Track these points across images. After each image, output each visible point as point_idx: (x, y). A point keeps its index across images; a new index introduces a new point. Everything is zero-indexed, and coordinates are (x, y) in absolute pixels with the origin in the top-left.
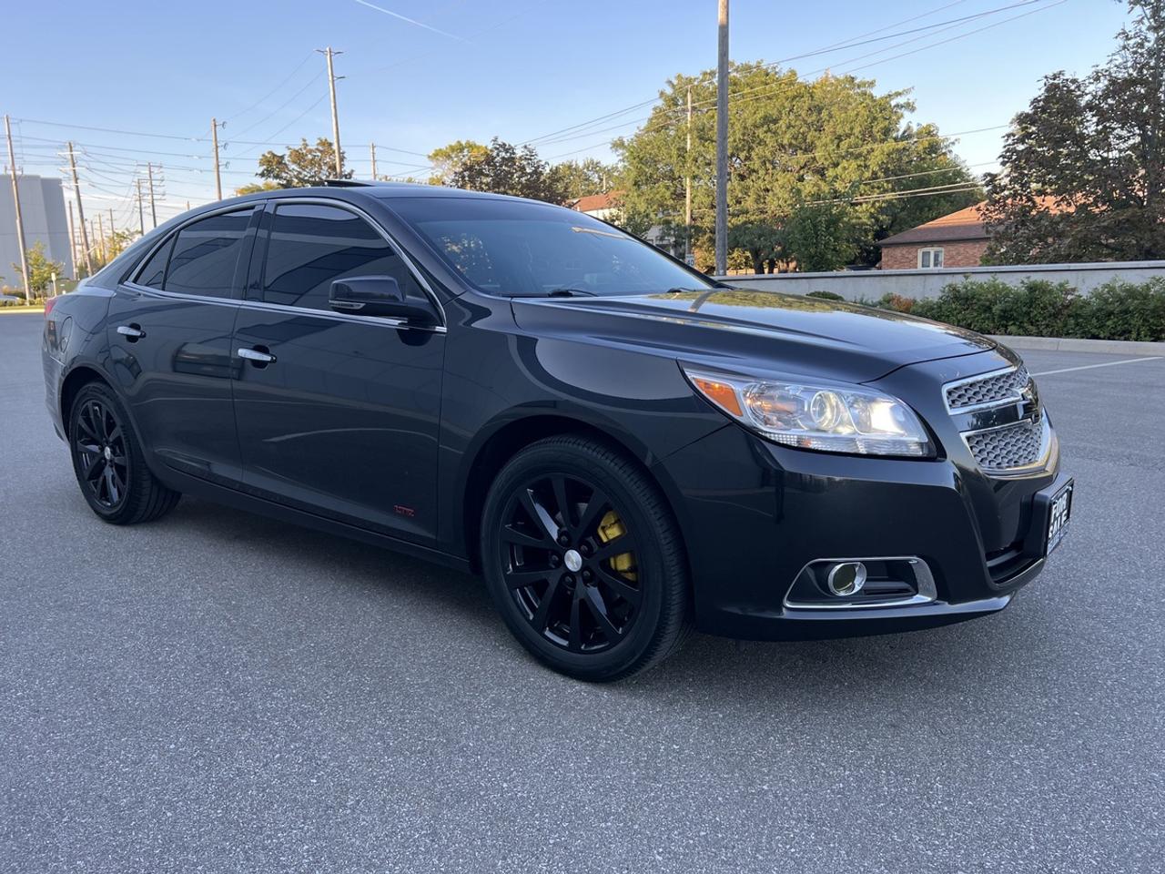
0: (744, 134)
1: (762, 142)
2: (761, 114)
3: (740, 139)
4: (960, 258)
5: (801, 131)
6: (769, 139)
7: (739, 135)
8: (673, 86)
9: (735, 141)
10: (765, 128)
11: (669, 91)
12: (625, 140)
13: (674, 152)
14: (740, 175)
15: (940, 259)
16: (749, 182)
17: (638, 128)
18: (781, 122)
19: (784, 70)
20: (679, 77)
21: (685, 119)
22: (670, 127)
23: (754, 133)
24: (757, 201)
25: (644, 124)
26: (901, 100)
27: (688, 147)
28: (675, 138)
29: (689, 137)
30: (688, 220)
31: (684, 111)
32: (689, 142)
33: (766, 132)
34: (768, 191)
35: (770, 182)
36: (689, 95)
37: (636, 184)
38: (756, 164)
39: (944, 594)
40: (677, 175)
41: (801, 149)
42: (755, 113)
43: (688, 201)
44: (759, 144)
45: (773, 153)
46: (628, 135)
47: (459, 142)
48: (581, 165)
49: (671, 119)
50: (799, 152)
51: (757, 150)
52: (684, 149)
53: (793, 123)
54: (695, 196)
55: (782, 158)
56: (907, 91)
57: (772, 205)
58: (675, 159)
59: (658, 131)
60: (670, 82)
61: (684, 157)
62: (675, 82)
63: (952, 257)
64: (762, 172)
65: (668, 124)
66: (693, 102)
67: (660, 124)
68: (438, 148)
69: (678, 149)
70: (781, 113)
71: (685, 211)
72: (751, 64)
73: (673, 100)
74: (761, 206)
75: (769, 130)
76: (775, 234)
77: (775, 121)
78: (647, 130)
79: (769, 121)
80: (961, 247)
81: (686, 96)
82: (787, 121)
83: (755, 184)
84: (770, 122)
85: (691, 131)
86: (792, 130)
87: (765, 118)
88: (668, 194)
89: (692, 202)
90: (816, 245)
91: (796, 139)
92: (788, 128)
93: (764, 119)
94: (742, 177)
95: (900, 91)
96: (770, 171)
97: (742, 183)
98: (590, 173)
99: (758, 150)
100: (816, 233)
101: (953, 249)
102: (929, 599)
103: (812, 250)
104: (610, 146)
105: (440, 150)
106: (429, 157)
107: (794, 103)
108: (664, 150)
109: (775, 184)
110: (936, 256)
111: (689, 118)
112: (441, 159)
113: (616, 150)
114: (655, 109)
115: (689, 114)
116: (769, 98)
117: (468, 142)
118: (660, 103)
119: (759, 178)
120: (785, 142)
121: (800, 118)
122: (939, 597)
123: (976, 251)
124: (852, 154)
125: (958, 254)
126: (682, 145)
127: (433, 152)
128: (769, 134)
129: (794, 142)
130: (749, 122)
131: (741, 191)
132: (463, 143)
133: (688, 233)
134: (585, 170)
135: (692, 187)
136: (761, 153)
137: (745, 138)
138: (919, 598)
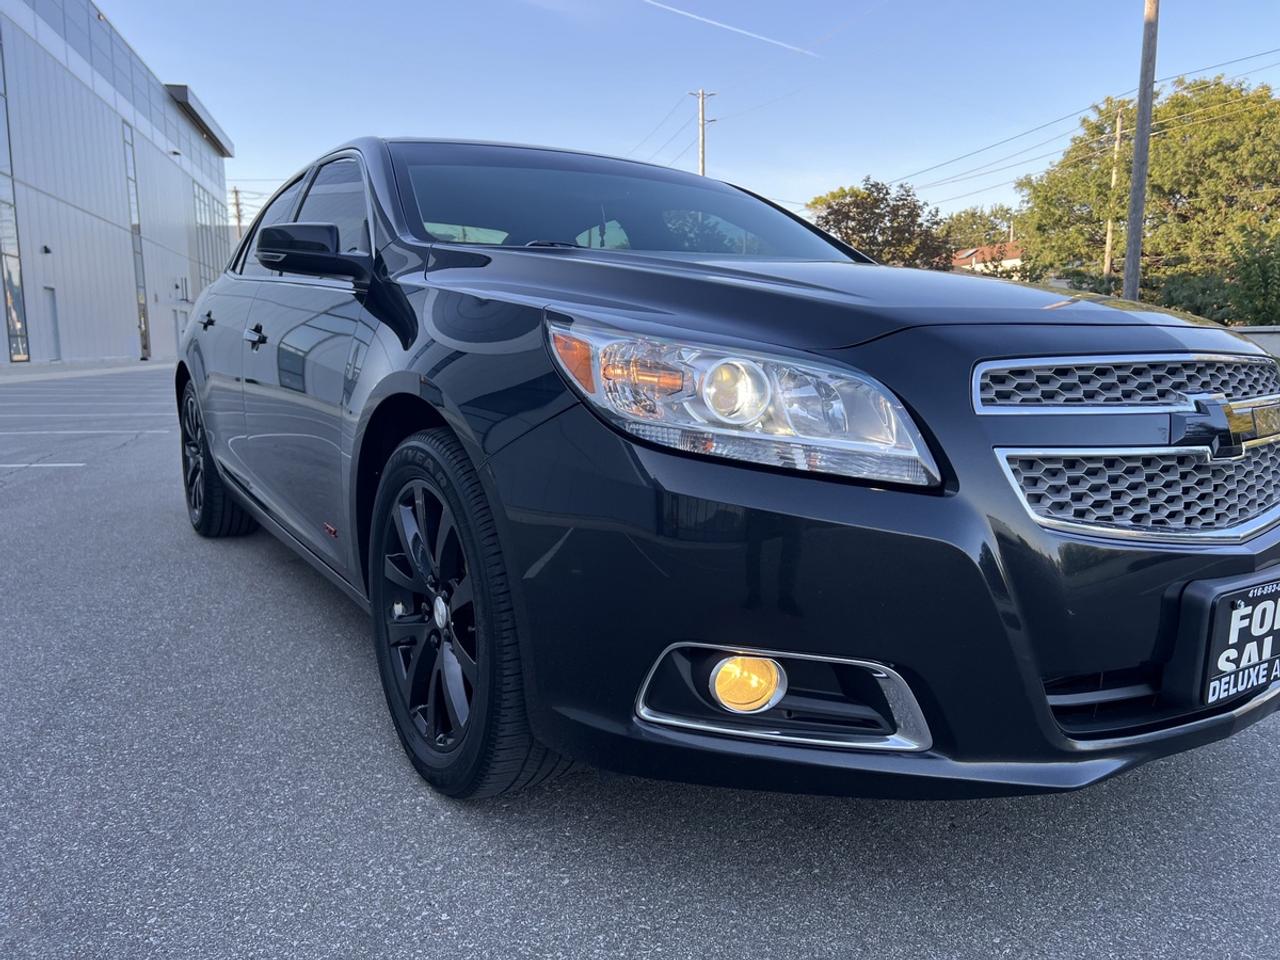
0: (1188, 165)
1: (1213, 174)
2: (1215, 138)
3: (1183, 172)
5: (1270, 158)
6: (1224, 171)
7: (1181, 167)
8: (1100, 112)
9: (1175, 173)
10: (1219, 156)
11: (1094, 118)
12: (1033, 178)
13: (1094, 190)
14: (1179, 215)
16: (1193, 224)
17: (1051, 163)
18: (1242, 148)
19: (1253, 86)
20: (1108, 100)
21: (1112, 149)
22: (1093, 161)
23: (1204, 163)
24: (1202, 247)
25: (1058, 158)
27: (1113, 184)
28: (1096, 172)
29: (1114, 171)
30: (1106, 268)
31: (1111, 140)
32: (1114, 177)
33: (1220, 161)
34: (1218, 234)
35: (1221, 223)
36: (1119, 120)
37: (1041, 228)
38: (1204, 201)
39: (946, 742)
40: (1096, 216)
41: (1270, 181)
42: (1206, 138)
43: (1108, 248)
44: (1210, 177)
45: (1229, 188)
46: (1038, 170)
47: (841, 188)
48: (987, 212)
49: (1094, 151)
50: (1266, 185)
51: (1206, 184)
52: (1107, 186)
53: (1258, 149)
54: (1118, 242)
55: (1243, 194)
57: (1223, 253)
58: (1093, 198)
59: (1076, 166)
60: (1096, 107)
61: (1106, 195)
62: (1103, 107)
64: (1211, 212)
65: (1091, 158)
66: (1123, 128)
67: (1080, 157)
68: (817, 196)
69: (1099, 186)
70: (1242, 136)
71: (1103, 261)
72: (1208, 80)
73: (1097, 127)
74: (1207, 253)
75: (1224, 159)
76: (1224, 288)
77: (1234, 148)
78: (1063, 165)
79: (1224, 147)
81: (1115, 122)
82: (1251, 146)
83: (1199, 226)
84: (1228, 149)
85: (1117, 164)
86: (1257, 158)
87: (1220, 144)
88: (1080, 240)
89: (1113, 249)
90: (1265, 296)
91: (1262, 169)
92: (1251, 155)
93: (1219, 146)
94: (1184, 218)
96: (1223, 210)
97: (1183, 225)
98: (997, 221)
99: (1209, 184)
100: (1265, 281)
102: (913, 746)
103: (1259, 303)
104: (1014, 185)
105: (820, 197)
106: (807, 205)
107: (1262, 124)
108: (1080, 188)
109: (1229, 226)
111: (1117, 149)
112: (820, 207)
113: (1022, 190)
114: (1074, 140)
115: (1117, 143)
116: (1229, 120)
117: (852, 189)
118: (1081, 132)
119: (1207, 219)
120: (1246, 172)
121: (1270, 142)
122: (936, 747)
126: (1105, 180)
127: (813, 200)
128: (1225, 164)
129: (1259, 173)
130: (1196, 151)
131: (1179, 235)
132: (847, 189)
133: (1105, 286)
134: (992, 218)
135: (1114, 231)
136: (1212, 188)
137: (1191, 169)
138: (896, 741)
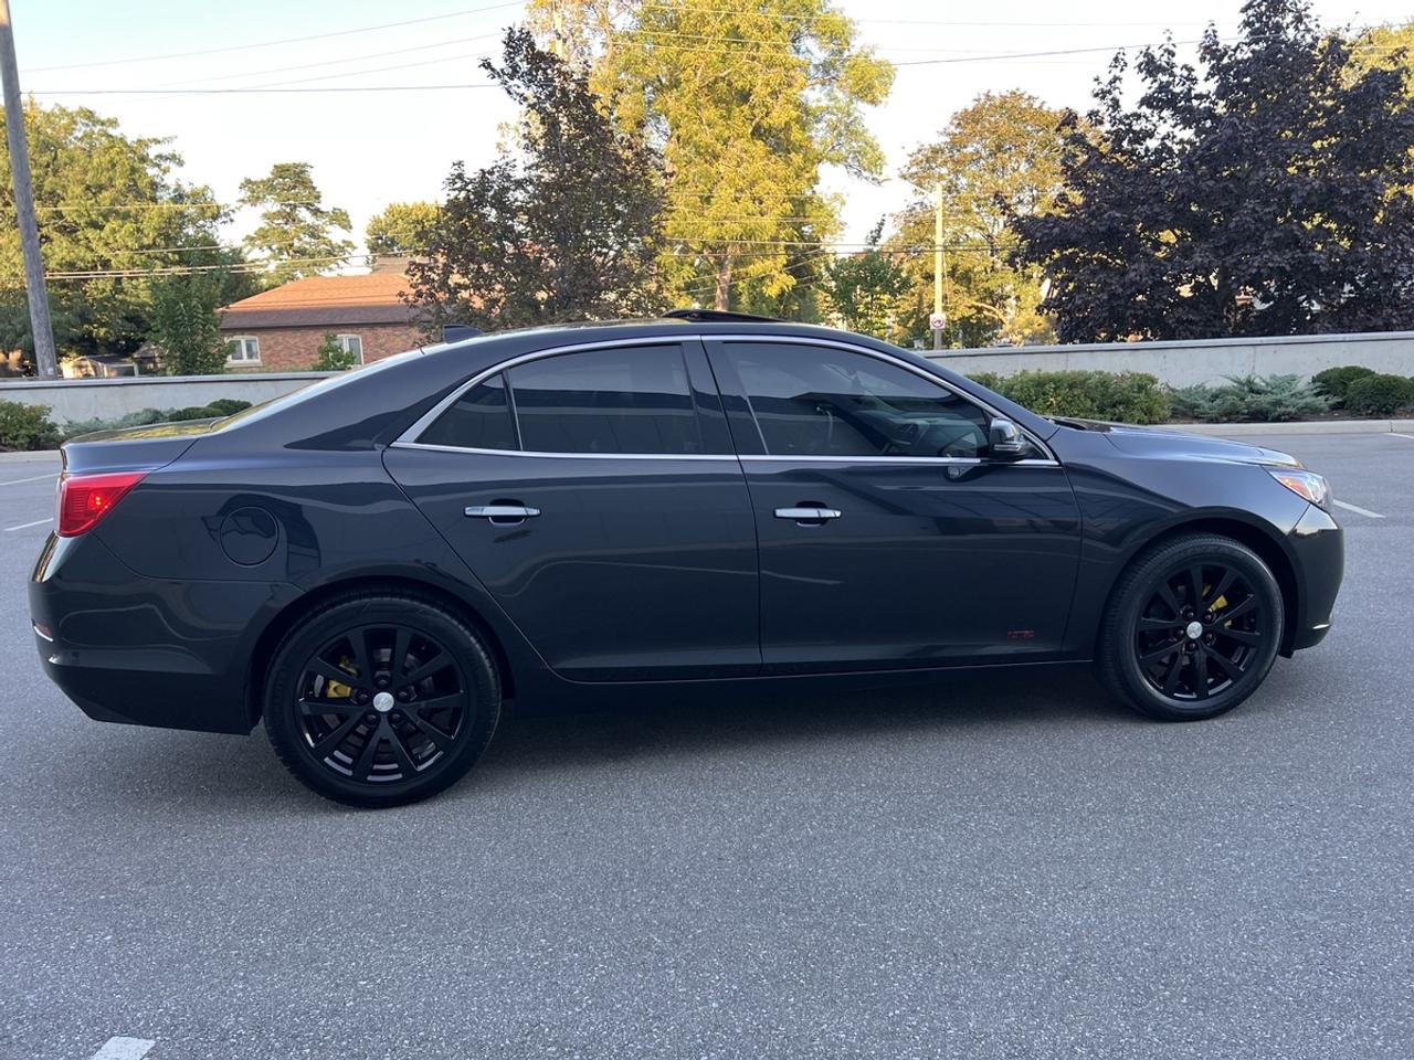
4: (280, 348)
15: (254, 350)
26: (165, 150)
56: (169, 140)
63: (270, 348)
80: (279, 336)
95: (160, 139)
101: (270, 338)
110: (249, 348)
123: (297, 340)
124: (117, 212)
125: (276, 343)
